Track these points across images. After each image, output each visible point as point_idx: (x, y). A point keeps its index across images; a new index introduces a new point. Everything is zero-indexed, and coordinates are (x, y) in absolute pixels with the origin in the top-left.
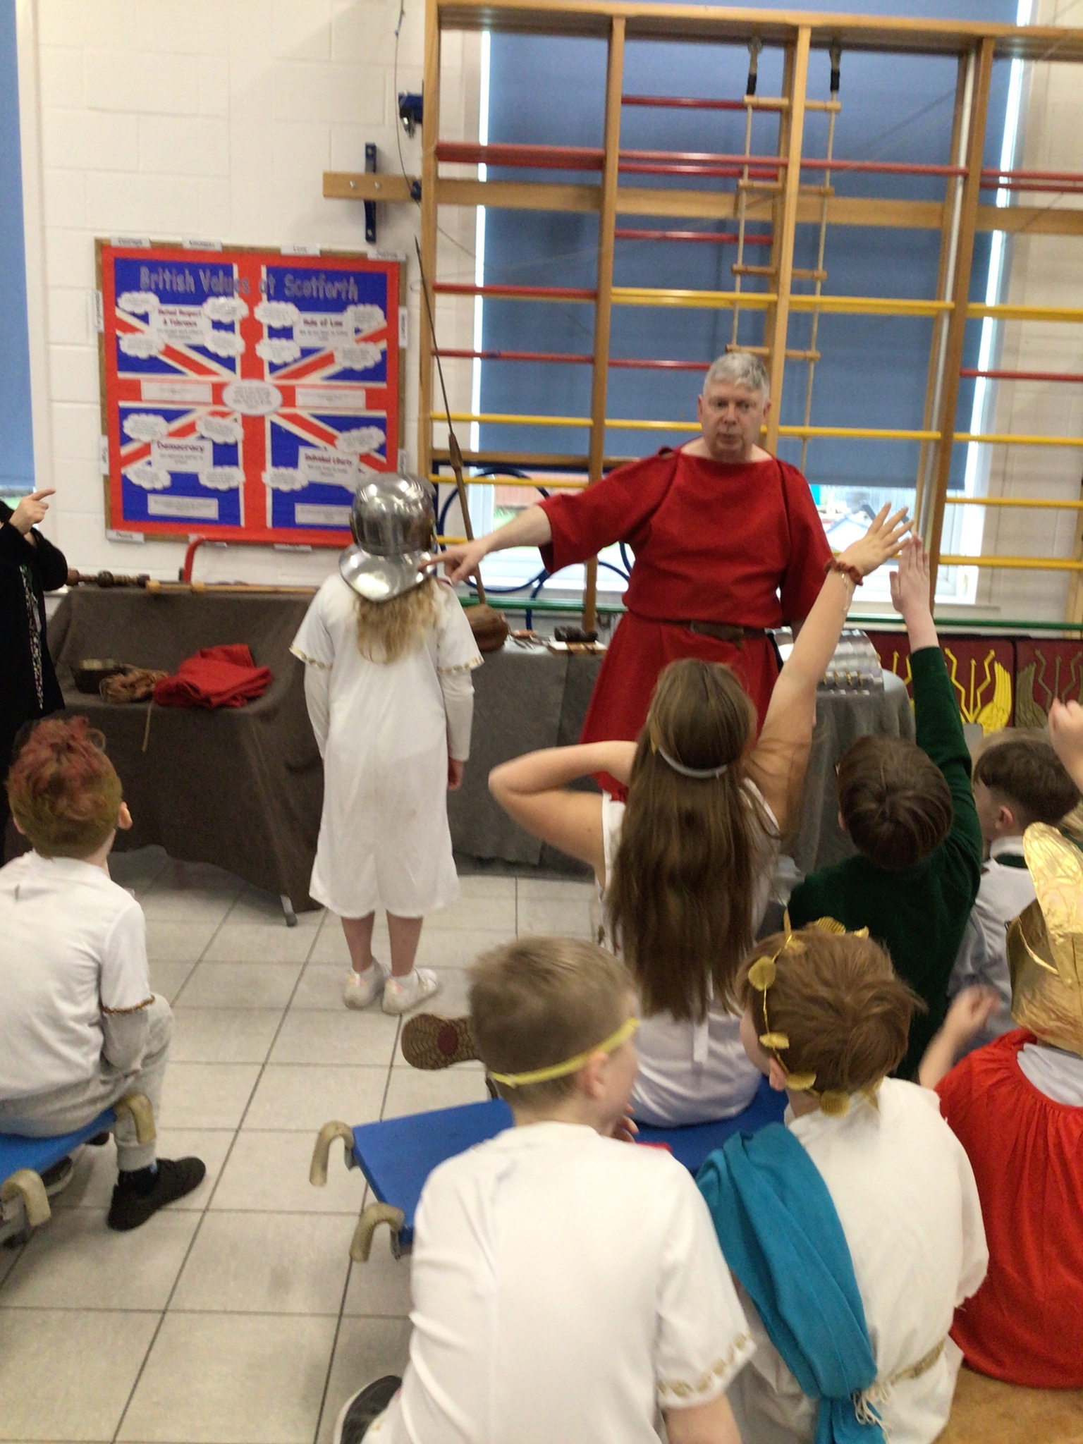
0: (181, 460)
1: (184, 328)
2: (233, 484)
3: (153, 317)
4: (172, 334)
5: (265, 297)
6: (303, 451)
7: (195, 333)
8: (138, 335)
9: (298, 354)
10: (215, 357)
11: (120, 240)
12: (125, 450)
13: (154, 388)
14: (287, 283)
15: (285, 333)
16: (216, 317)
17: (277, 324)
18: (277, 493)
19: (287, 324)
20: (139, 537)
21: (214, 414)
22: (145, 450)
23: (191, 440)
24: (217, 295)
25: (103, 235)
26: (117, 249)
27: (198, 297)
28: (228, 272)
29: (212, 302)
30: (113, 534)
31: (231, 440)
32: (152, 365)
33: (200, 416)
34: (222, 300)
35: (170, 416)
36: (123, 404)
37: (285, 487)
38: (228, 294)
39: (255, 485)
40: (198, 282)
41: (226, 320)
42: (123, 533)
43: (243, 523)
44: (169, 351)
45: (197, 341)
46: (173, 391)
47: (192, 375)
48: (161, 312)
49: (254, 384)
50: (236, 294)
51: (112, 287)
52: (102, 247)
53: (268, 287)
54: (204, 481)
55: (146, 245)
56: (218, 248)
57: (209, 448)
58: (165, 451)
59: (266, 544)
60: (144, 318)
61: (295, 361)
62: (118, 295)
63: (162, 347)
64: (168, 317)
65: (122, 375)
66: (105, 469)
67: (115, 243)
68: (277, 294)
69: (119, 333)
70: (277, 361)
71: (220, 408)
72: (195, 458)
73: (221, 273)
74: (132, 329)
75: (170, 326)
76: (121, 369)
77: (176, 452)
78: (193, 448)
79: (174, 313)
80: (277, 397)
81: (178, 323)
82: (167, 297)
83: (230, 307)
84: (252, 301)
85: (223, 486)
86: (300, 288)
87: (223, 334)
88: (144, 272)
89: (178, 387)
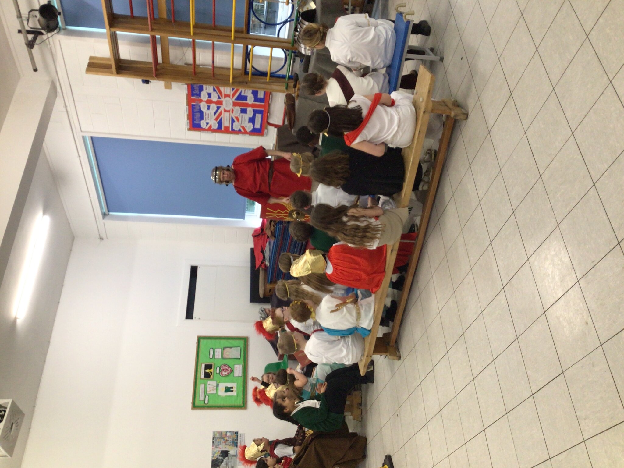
0: (245, 120)
1: (210, 117)
2: (252, 110)
3: (207, 121)
4: (211, 119)
5: (199, 98)
6: (243, 94)
7: (211, 114)
8: (212, 125)
9: (215, 92)
10: (217, 111)
11: (187, 126)
12: (242, 130)
13: (226, 123)
14: (196, 93)
15: (209, 95)
16: (206, 109)
17: (207, 96)
18: (255, 101)
19: (207, 94)
20: (266, 131)
21: (232, 112)
22: (243, 127)
23: (240, 118)
24: (200, 108)
25: (187, 129)
26: (190, 126)
27: (201, 113)
28: (194, 105)
29: (202, 109)
30: (265, 135)
31: (240, 110)
32: (220, 123)
33: (234, 115)
34: (201, 107)
35: (233, 121)
36: (230, 129)
37: (253, 99)
38: (200, 106)
39: (252, 106)
40: (197, 112)
41: (207, 107)
42: (265, 133)
43: (263, 109)
44: (216, 119)
45: (213, 114)
46: (227, 120)
47: (222, 115)
48: (206, 120)
49: (224, 103)
50: (200, 104)
51: (199, 129)
52: (190, 129)
53: (197, 97)
54: (251, 116)
55: (188, 121)
56: (188, 107)
57: (241, 114)
58: (243, 123)
59: (269, 105)
60: (207, 124)
61: (217, 93)
62: (201, 128)
63: (215, 121)
64: (207, 119)
65: (223, 129)
66: (247, 136)
67: (189, 127)
68: (199, 95)
69: (212, 129)
70: (217, 97)
71: (231, 111)
72: (244, 118)
73: (194, 107)
74: (211, 127)
75: (209, 118)
76: (221, 129)
77: (243, 120)
78: (242, 117)
79: (206, 118)
80: (227, 98)
81: (208, 117)
82: (202, 118)
83: (203, 106)
84: (201, 101)
85: (253, 113)
86: (197, 90)
87: (211, 108)
88: (195, 122)
89: (225, 118)
